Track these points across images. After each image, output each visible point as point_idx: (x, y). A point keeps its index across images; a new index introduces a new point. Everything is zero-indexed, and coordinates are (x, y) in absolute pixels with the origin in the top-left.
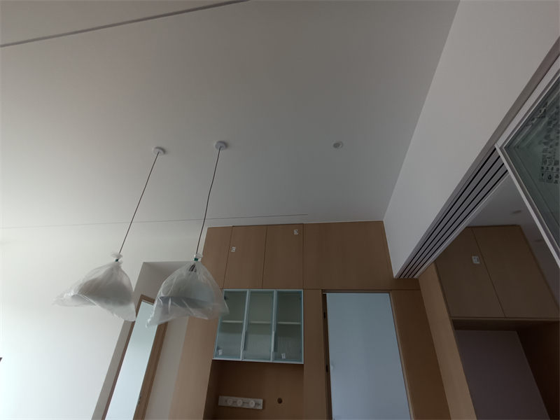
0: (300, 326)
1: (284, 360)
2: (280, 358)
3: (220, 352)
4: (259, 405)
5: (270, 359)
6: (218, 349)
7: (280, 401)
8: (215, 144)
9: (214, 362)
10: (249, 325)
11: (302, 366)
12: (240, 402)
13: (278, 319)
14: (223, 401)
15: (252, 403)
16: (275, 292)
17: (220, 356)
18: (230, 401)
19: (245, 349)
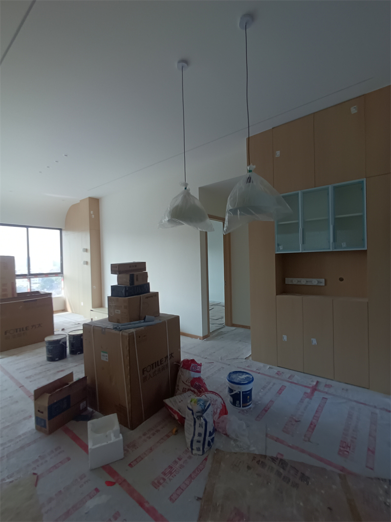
0: (362, 216)
1: (344, 247)
2: (341, 247)
3: (281, 248)
4: (321, 282)
5: (329, 249)
6: (278, 245)
7: (341, 280)
9: (277, 255)
10: (305, 223)
11: (366, 251)
12: (303, 281)
13: (336, 213)
14: (289, 281)
15: (315, 282)
16: (330, 187)
17: (282, 250)
18: (295, 281)
19: (303, 243)
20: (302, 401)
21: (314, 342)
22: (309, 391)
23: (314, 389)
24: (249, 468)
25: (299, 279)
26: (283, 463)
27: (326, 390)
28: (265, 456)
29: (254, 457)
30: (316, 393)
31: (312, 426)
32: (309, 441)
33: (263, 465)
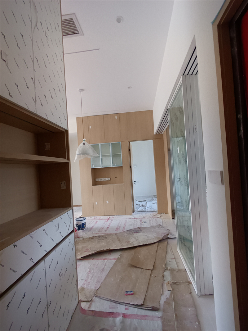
0: (121, 154)
1: (116, 165)
2: (115, 165)
3: (93, 166)
4: (109, 179)
5: (111, 166)
6: (92, 165)
7: (116, 178)
8: (78, 90)
9: (92, 169)
10: (102, 156)
11: (122, 167)
12: (103, 179)
13: (112, 153)
14: (97, 180)
15: (107, 179)
16: (110, 143)
17: (94, 167)
18: (99, 180)
19: (102, 164)
20: (104, 223)
21: (108, 202)
22: (106, 220)
23: (108, 219)
24: (88, 241)
25: (101, 179)
26: (99, 236)
27: (112, 218)
28: (94, 237)
29: (90, 238)
30: (109, 220)
31: (108, 228)
32: (107, 231)
33: (93, 239)
